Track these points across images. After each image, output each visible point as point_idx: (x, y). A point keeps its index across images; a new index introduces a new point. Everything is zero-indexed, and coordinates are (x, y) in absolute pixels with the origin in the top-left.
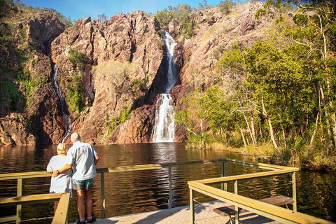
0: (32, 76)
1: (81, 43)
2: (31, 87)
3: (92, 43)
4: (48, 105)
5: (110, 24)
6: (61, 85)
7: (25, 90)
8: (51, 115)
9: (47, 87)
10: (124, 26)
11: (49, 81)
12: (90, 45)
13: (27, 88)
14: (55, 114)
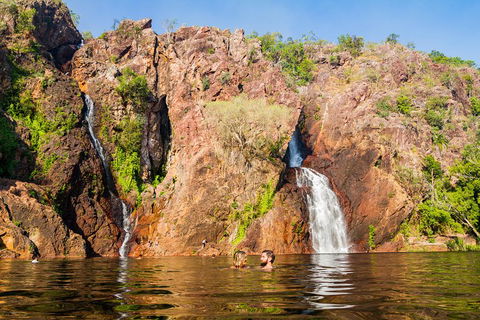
0: (40, 110)
1: (135, 61)
2: (41, 133)
3: (156, 65)
4: (87, 173)
5: (181, 40)
6: (101, 136)
7: (30, 137)
8: (91, 195)
9: (78, 136)
10: (215, 45)
11: (79, 125)
12: (153, 68)
13: (34, 134)
14: (99, 193)
